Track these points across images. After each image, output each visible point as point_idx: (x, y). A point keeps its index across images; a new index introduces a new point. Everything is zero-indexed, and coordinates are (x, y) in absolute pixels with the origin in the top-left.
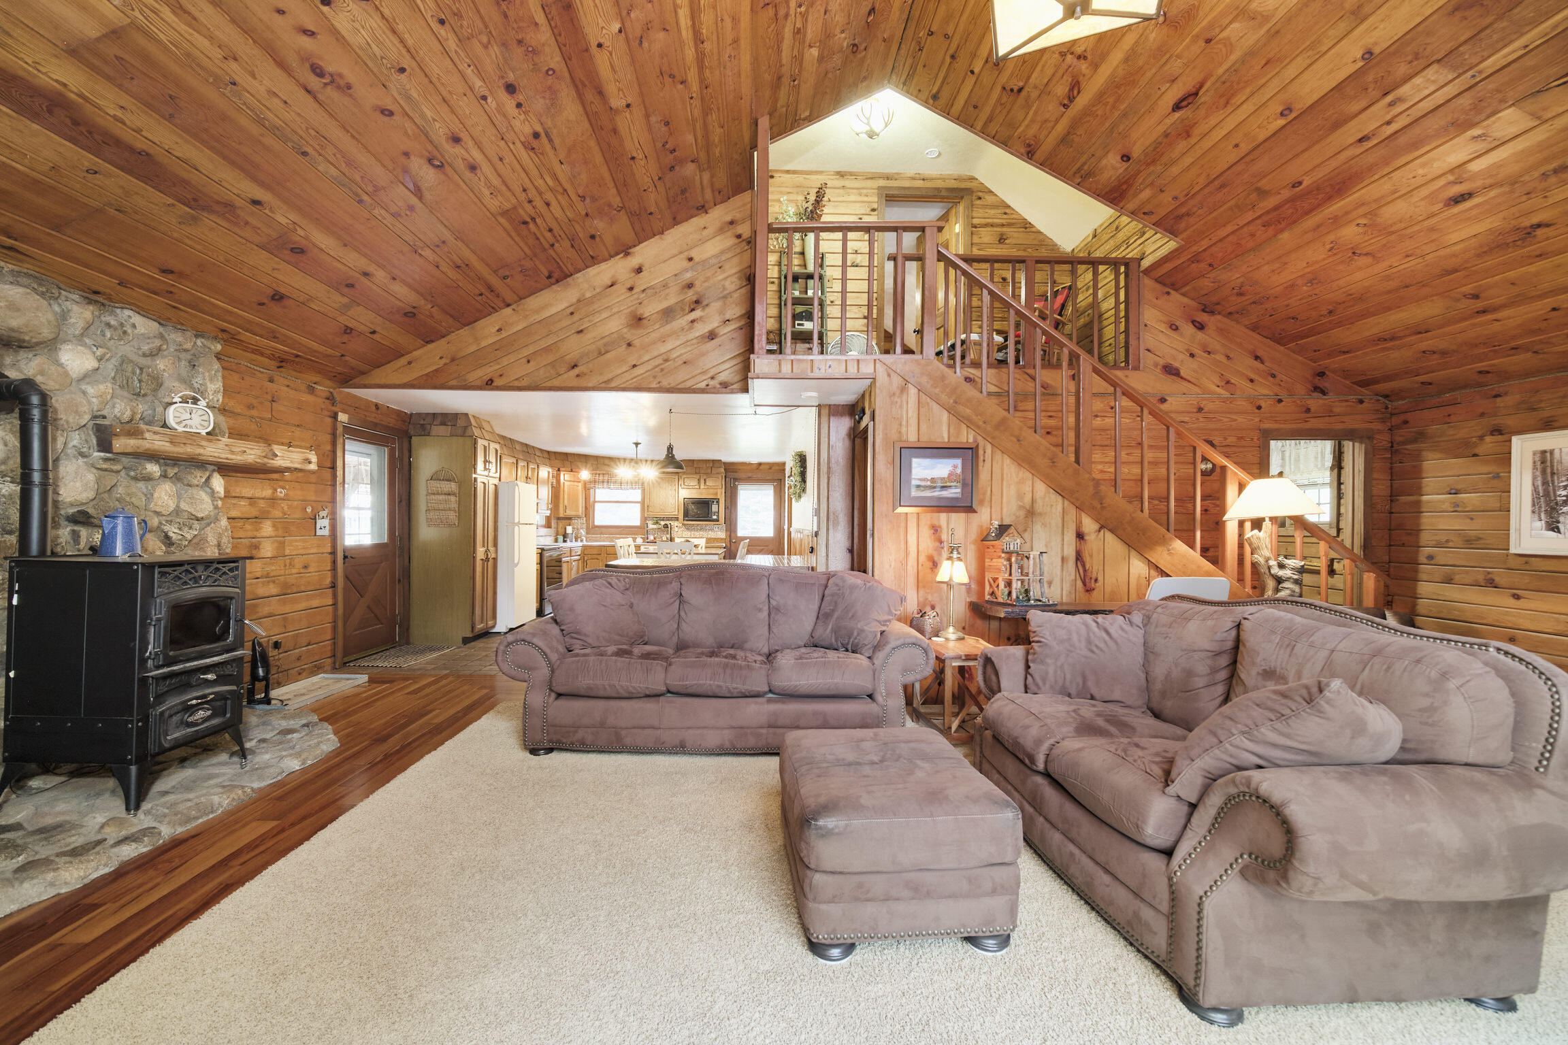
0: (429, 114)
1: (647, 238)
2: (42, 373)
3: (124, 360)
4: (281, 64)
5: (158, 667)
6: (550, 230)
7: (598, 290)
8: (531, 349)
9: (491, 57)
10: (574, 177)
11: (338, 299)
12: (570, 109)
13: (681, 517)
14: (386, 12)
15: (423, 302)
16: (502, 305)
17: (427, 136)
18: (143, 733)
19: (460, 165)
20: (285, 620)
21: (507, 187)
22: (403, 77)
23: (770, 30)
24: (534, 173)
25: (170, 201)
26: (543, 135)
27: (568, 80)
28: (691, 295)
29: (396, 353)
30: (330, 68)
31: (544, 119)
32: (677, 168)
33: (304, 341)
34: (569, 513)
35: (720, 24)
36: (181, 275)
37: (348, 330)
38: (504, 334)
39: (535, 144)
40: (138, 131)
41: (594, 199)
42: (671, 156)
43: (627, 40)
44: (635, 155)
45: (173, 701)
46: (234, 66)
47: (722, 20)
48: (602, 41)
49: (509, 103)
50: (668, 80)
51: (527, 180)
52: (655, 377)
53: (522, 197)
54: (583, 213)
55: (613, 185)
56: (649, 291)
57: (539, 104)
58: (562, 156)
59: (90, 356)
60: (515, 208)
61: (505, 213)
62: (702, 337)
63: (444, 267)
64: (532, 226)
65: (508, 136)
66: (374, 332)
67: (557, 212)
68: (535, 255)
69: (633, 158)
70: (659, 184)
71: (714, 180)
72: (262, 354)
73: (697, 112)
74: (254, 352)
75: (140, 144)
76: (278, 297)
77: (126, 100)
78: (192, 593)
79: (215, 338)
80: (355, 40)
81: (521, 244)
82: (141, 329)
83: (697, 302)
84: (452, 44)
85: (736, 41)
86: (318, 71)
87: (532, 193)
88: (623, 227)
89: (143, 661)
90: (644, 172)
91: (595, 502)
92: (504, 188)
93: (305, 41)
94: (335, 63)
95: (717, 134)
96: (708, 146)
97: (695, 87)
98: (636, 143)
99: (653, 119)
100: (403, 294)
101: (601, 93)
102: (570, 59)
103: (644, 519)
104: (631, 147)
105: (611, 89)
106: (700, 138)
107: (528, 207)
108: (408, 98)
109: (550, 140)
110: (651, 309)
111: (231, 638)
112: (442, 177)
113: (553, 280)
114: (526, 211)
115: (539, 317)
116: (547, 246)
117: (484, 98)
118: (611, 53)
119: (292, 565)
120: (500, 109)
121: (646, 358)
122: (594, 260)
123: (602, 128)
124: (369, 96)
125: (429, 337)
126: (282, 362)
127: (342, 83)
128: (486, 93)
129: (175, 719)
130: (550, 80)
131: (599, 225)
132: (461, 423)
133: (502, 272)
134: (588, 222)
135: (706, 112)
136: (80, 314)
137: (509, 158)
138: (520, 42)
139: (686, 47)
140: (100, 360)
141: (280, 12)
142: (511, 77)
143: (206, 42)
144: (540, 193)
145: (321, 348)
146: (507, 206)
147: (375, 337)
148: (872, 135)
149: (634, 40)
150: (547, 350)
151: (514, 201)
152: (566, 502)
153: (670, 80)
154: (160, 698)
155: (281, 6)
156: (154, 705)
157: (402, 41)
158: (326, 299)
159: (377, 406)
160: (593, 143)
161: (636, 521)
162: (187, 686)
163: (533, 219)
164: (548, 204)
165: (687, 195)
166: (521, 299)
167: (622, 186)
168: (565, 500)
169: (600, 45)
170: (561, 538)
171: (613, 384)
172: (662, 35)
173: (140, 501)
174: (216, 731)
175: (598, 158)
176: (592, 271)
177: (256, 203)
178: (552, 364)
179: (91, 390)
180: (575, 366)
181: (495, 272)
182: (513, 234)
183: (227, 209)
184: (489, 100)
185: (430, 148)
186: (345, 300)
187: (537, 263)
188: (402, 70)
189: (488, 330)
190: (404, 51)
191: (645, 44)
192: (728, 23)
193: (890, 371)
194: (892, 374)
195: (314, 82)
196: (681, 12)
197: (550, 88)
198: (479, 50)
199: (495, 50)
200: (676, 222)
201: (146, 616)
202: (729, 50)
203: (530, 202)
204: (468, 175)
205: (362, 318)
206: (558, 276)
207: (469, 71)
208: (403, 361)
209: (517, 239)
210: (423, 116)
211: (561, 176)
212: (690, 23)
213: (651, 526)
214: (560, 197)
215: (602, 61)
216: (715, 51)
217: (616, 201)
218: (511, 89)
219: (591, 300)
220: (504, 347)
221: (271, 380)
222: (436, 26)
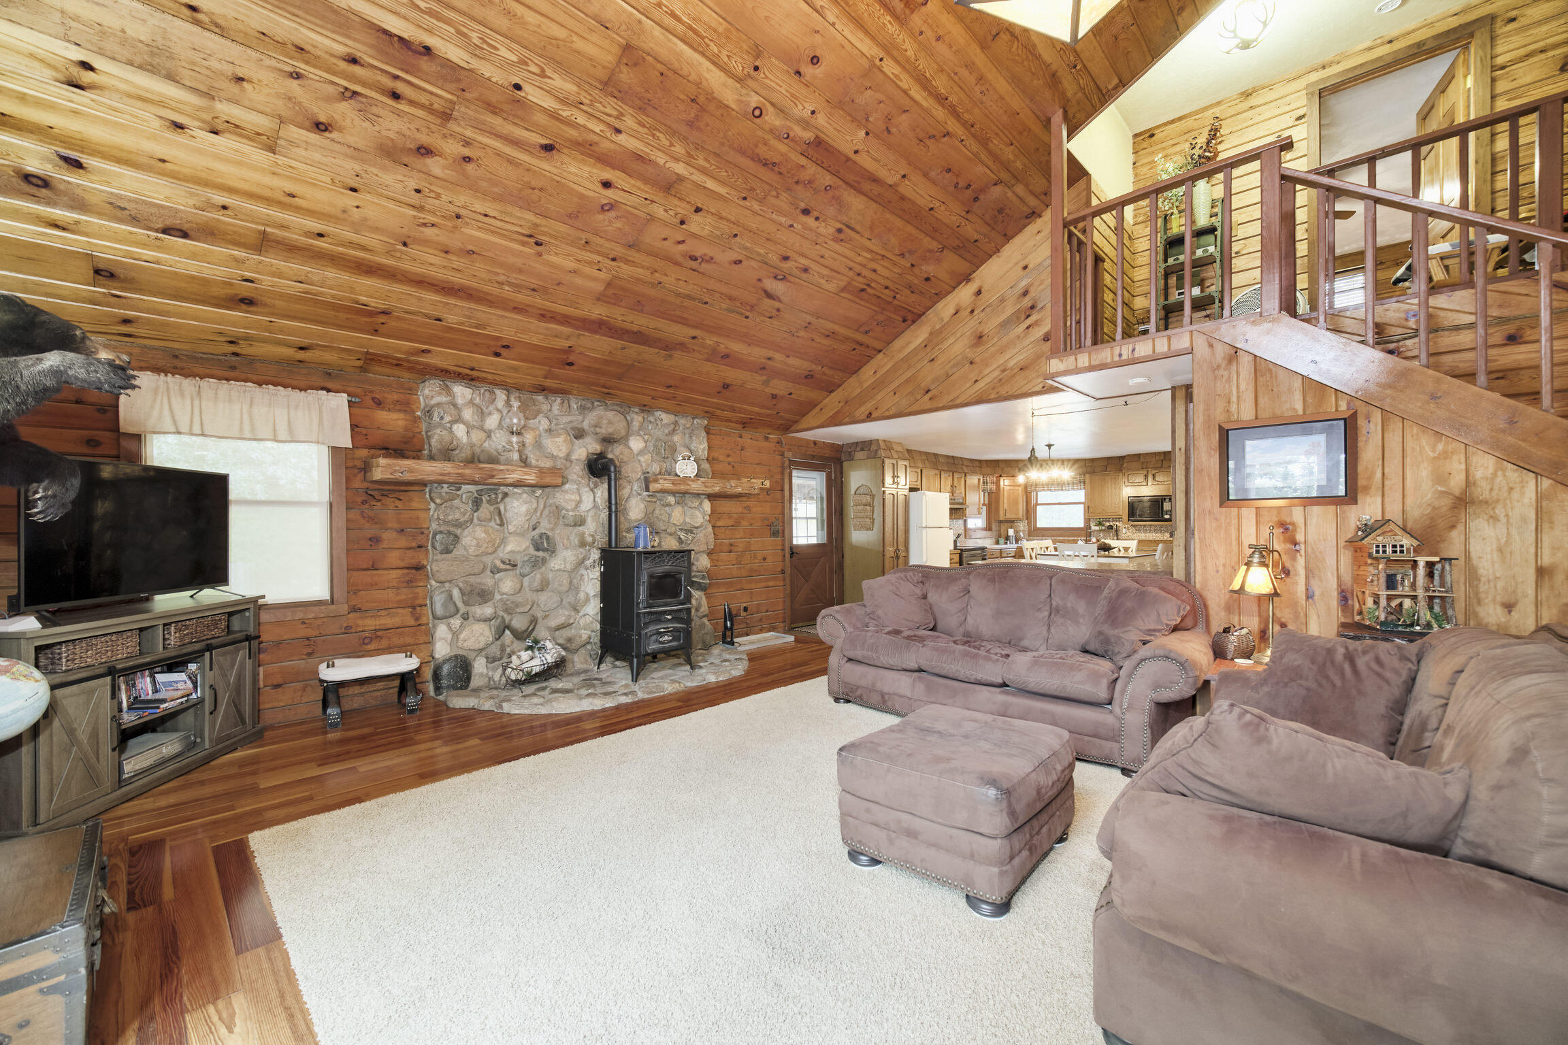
0: (762, 251)
1: (983, 262)
2: (622, 454)
3: (658, 440)
4: (677, 264)
5: (645, 608)
6: (887, 288)
7: (945, 321)
8: (896, 384)
9: (783, 201)
10: (885, 244)
11: (760, 378)
12: (856, 203)
13: (1125, 517)
14: (713, 210)
15: (814, 367)
16: (875, 352)
17: (766, 263)
18: (639, 641)
19: (797, 272)
20: (751, 593)
21: (836, 272)
22: (738, 239)
23: (1014, 49)
24: (852, 255)
25: (657, 350)
26: (844, 227)
27: (844, 185)
28: (1027, 302)
29: (812, 405)
30: (698, 255)
31: (839, 218)
32: (982, 197)
33: (751, 408)
34: (1010, 516)
35: (956, 78)
36: (676, 387)
37: (774, 396)
38: (878, 375)
39: (841, 236)
40: (632, 323)
41: (910, 252)
42: (970, 191)
43: (877, 137)
44: (932, 206)
45: (652, 628)
46: (657, 275)
47: (956, 74)
48: (856, 148)
49: (810, 221)
50: (928, 142)
51: (848, 262)
52: (993, 388)
53: (851, 274)
54: (909, 265)
55: (923, 235)
56: (987, 310)
57: (831, 211)
58: (867, 234)
59: (641, 441)
60: (849, 283)
61: (844, 289)
62: (1037, 341)
63: (818, 339)
64: (869, 290)
65: (819, 241)
66: (791, 394)
67: (886, 273)
68: (884, 309)
69: (931, 209)
70: (969, 216)
71: (1031, 187)
72: (731, 422)
73: (975, 147)
74: (726, 421)
75: (635, 329)
76: (726, 386)
77: (623, 311)
78: (661, 569)
79: (704, 417)
80: (705, 233)
81: (867, 305)
82: (665, 421)
83: (1032, 307)
84: (756, 207)
85: (981, 79)
86: (694, 258)
87: (858, 268)
88: (952, 262)
89: (638, 604)
90: (949, 214)
91: (1037, 504)
92: (834, 274)
93: (681, 247)
94: (701, 250)
95: (1008, 153)
96: (1006, 166)
97: (959, 131)
98: (930, 199)
99: (933, 174)
100: (798, 364)
101: (875, 180)
102: (839, 172)
103: (1087, 521)
104: (924, 202)
105: (882, 173)
106: (990, 163)
107: (860, 279)
108: (746, 248)
109: (853, 229)
110: (991, 325)
111: (682, 597)
112: (788, 284)
113: (909, 322)
114: (859, 283)
115: (901, 356)
116: (890, 299)
117: (792, 226)
118: (868, 152)
119: (755, 558)
120: (805, 227)
121: (986, 372)
122: (939, 296)
123: (890, 202)
124: (725, 257)
125: (830, 388)
126: (745, 424)
127: (707, 258)
128: (791, 223)
129: (654, 638)
130: (831, 193)
131: (929, 269)
132: (874, 447)
133: (862, 329)
134: (916, 270)
135: (984, 142)
136: (637, 419)
137: (827, 254)
138: (797, 182)
139: (933, 110)
140: (646, 442)
141: (665, 239)
142: (803, 205)
143: (642, 270)
144: (864, 266)
145: (763, 411)
146: (842, 284)
147: (792, 396)
148: (1246, 45)
149: (884, 133)
150: (908, 381)
151: (846, 279)
152: (1005, 506)
153: (932, 140)
154: (646, 624)
155: (664, 236)
156: (643, 629)
157: (728, 220)
158: (753, 381)
159: (815, 443)
160: (888, 216)
161: (1079, 523)
162: (659, 621)
163: (868, 285)
164: (875, 271)
165: (1007, 211)
166: (889, 344)
167: (934, 231)
168: (1005, 504)
169: (856, 152)
170: (1002, 540)
171: (958, 402)
172: (904, 117)
173: (664, 518)
174: (676, 649)
175: (899, 223)
176: (940, 305)
177: (694, 338)
178: (911, 393)
179: (642, 459)
180: (928, 391)
181: (857, 330)
182: (857, 300)
183: (682, 346)
184: (795, 225)
185: (772, 270)
186: (764, 378)
187: (888, 314)
188: (736, 236)
189: (868, 374)
190: (732, 225)
191: (893, 130)
192: (964, 72)
193: (1212, 341)
194: (1215, 343)
195: (694, 264)
196: (912, 93)
197: (833, 197)
198: (774, 201)
199: (784, 195)
200: (1008, 238)
201: (639, 580)
202: (977, 89)
203: (859, 275)
204: (804, 276)
205: (779, 387)
206: (911, 317)
207: (774, 216)
208: (818, 408)
209: (862, 303)
210: (759, 254)
211: (874, 248)
212: (925, 94)
213: (1094, 528)
214: (882, 262)
215: (865, 161)
216: (963, 96)
217: (934, 245)
218: (806, 212)
219: (940, 331)
220: (878, 385)
221: (741, 437)
222: (743, 203)
